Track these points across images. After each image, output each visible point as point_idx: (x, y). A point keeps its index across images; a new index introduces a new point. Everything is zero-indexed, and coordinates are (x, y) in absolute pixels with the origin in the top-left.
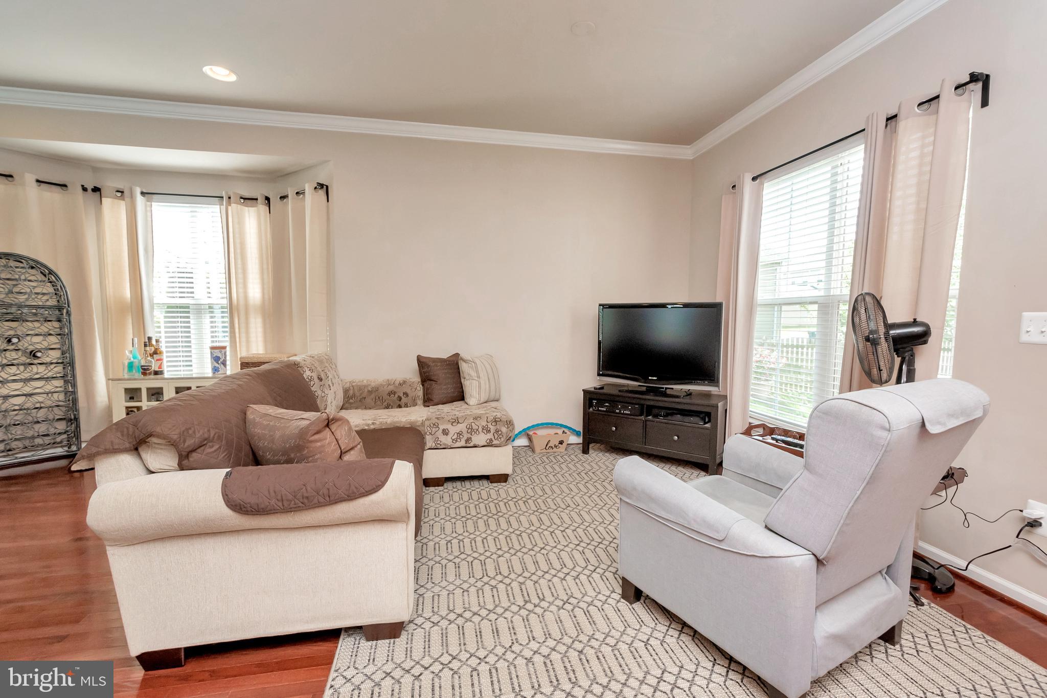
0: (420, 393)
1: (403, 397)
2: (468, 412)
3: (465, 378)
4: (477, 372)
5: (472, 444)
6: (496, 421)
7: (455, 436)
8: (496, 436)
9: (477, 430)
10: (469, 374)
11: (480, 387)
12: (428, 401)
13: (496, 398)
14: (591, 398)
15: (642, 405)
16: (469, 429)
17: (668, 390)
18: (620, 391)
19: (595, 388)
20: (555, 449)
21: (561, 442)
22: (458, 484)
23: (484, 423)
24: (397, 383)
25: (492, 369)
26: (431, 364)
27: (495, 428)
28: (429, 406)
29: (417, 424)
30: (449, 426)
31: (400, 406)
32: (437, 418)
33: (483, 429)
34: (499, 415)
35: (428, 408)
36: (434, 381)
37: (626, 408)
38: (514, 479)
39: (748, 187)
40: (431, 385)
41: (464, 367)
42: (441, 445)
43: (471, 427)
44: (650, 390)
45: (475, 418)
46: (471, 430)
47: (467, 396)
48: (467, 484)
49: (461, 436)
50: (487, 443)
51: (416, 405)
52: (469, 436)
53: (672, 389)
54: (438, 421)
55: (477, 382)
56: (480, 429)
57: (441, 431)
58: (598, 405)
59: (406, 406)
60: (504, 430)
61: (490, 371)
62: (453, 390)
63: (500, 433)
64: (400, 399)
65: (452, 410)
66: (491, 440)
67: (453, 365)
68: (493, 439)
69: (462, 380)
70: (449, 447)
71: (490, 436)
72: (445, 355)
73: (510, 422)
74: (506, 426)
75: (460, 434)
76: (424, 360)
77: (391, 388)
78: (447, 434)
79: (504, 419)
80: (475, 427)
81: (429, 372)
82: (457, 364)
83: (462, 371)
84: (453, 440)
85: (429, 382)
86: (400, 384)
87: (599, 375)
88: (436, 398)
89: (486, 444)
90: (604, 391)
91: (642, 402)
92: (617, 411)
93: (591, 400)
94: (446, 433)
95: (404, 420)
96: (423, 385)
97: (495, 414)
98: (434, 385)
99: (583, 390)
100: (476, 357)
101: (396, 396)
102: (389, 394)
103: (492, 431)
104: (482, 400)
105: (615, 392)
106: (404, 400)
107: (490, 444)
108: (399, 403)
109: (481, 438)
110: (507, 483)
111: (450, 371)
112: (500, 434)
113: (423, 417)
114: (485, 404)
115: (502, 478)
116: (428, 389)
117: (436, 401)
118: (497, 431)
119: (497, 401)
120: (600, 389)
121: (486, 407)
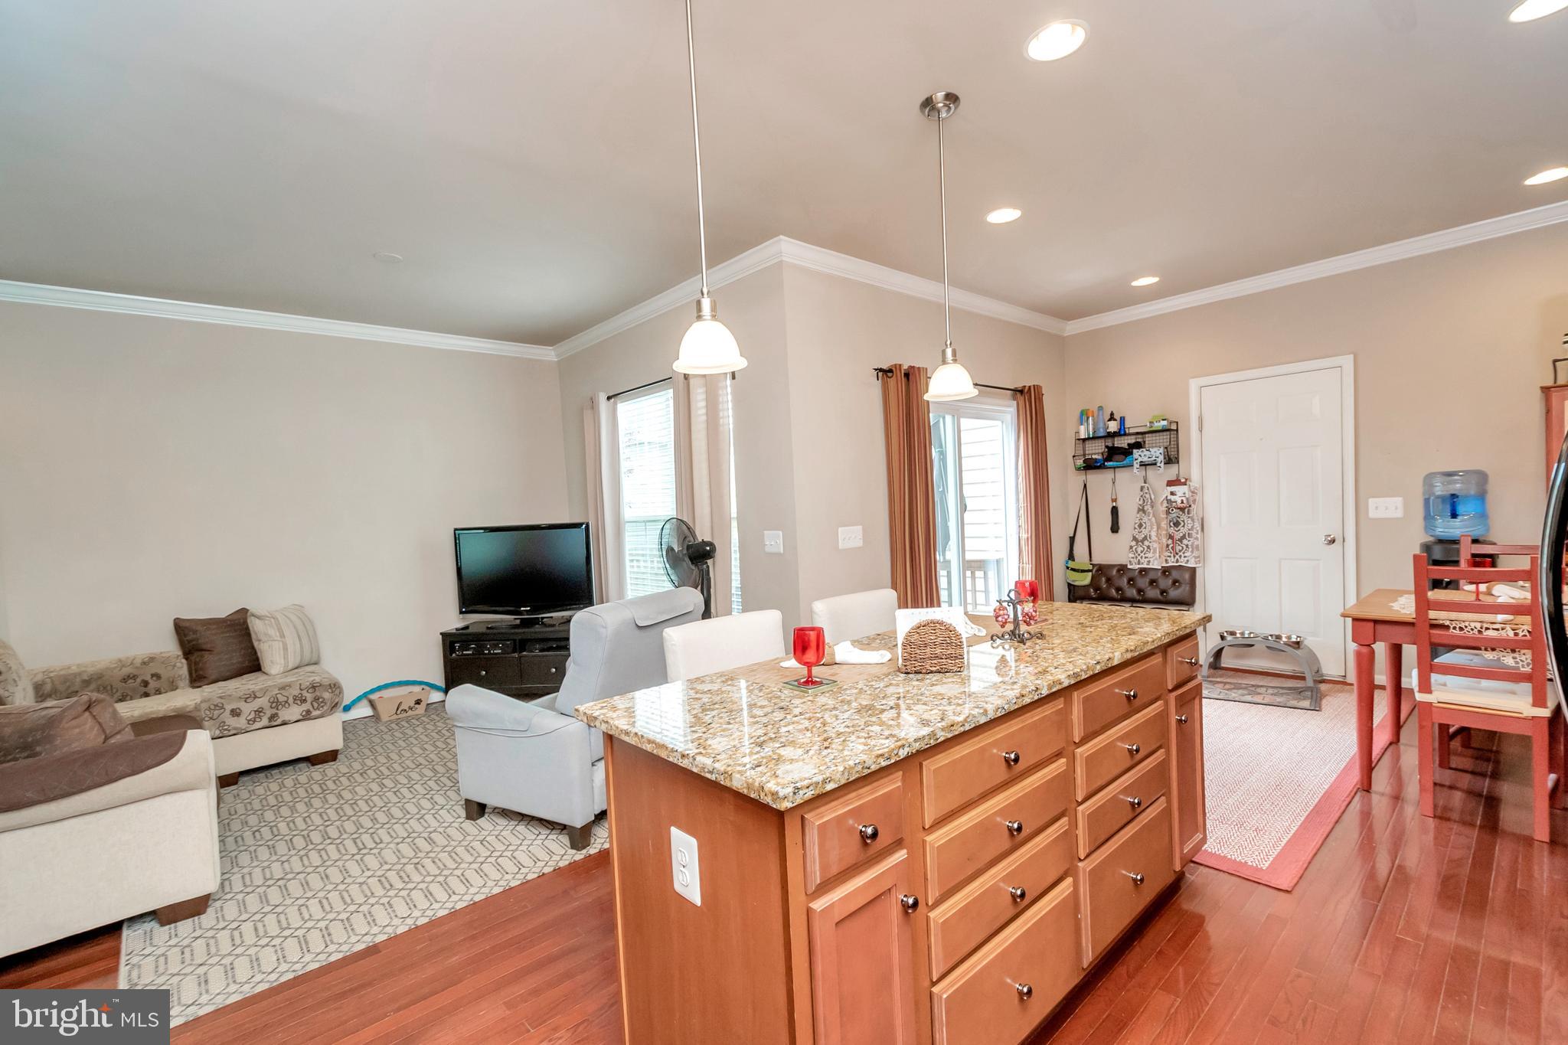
0: (184, 671)
1: (150, 681)
2: (270, 683)
3: (259, 640)
4: (280, 630)
5: (279, 722)
6: (314, 687)
7: (252, 715)
8: (316, 705)
9: (286, 702)
10: (266, 634)
11: (285, 649)
12: (197, 679)
13: (314, 660)
14: (451, 642)
15: (515, 640)
16: (273, 702)
17: (545, 620)
18: (488, 628)
19: (457, 629)
20: (410, 713)
21: (418, 702)
22: (261, 775)
23: (296, 692)
24: (138, 662)
25: (304, 624)
26: (199, 628)
27: (314, 695)
28: (200, 687)
29: (188, 710)
30: (242, 705)
31: (146, 695)
32: (221, 697)
33: (295, 700)
34: (317, 679)
35: (199, 689)
36: (209, 651)
37: (496, 646)
38: (348, 756)
39: (603, 405)
40: (202, 656)
41: (256, 626)
42: (229, 730)
43: (276, 700)
44: (526, 623)
45: (283, 688)
46: (276, 704)
47: (266, 664)
48: (275, 772)
49: (262, 714)
50: (303, 716)
51: (177, 688)
52: (274, 711)
53: (552, 617)
54: (222, 701)
55: (281, 643)
56: (291, 700)
57: (228, 712)
58: (462, 648)
59: (158, 692)
60: (327, 695)
61: (300, 627)
62: (240, 660)
63: (321, 700)
64: (146, 684)
65: (242, 684)
66: (308, 712)
67: (239, 626)
68: (311, 709)
69: (256, 644)
70: (243, 731)
71: (306, 706)
72: (223, 611)
73: (335, 685)
74: (330, 690)
75: (261, 712)
76: (187, 624)
77: (126, 671)
78: (238, 715)
79: (326, 682)
80: (281, 699)
81: (198, 639)
82: (245, 622)
83: (254, 631)
84: (249, 721)
85: (200, 653)
86: (144, 663)
87: (461, 612)
88: (212, 673)
89: (301, 717)
90: (470, 630)
91: (515, 637)
92: (486, 652)
93: (452, 644)
94: (236, 713)
95: (164, 708)
96: (187, 659)
97: (312, 679)
98: (207, 656)
99: (441, 634)
100: (277, 611)
101: (139, 680)
102: (125, 680)
103: (309, 700)
104: (290, 667)
105: (482, 629)
106: (153, 684)
107: (307, 717)
108: (144, 690)
109: (294, 712)
110: (338, 760)
111: (234, 634)
112: (322, 702)
113: (195, 700)
114: (296, 671)
115: (331, 756)
116: (196, 663)
117: (213, 677)
118: (316, 699)
119: (315, 664)
120: (463, 629)
121: (297, 673)
